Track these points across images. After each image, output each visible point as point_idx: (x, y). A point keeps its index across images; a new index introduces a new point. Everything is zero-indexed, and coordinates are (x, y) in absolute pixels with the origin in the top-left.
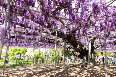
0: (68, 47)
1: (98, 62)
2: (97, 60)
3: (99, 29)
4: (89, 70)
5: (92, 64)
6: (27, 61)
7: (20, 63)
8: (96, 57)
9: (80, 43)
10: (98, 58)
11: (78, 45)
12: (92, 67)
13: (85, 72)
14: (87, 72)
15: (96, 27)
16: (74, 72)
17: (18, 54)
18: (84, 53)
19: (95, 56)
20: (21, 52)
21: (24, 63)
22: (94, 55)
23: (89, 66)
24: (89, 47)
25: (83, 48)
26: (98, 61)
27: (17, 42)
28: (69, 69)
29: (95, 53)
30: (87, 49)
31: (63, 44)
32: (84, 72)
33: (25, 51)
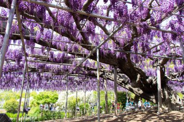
0: (121, 82)
1: (177, 104)
2: (175, 100)
3: (170, 36)
4: (162, 115)
5: (167, 109)
6: (59, 113)
7: (47, 117)
8: (173, 96)
9: (140, 70)
10: (176, 97)
11: (139, 76)
12: (167, 113)
13: (154, 119)
14: (158, 119)
15: (164, 32)
16: (135, 119)
17: (45, 103)
18: (149, 90)
19: (170, 94)
20: (49, 100)
21: (54, 116)
22: (168, 92)
23: (160, 109)
24: (157, 79)
25: (147, 80)
26: (177, 101)
27: (41, 79)
28: (126, 117)
29: (169, 89)
30: (154, 82)
31: (112, 76)
32: (152, 119)
33: (55, 98)
